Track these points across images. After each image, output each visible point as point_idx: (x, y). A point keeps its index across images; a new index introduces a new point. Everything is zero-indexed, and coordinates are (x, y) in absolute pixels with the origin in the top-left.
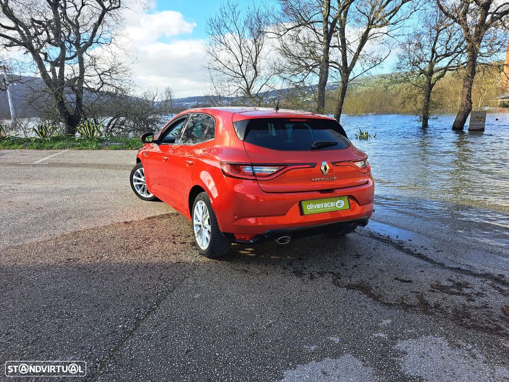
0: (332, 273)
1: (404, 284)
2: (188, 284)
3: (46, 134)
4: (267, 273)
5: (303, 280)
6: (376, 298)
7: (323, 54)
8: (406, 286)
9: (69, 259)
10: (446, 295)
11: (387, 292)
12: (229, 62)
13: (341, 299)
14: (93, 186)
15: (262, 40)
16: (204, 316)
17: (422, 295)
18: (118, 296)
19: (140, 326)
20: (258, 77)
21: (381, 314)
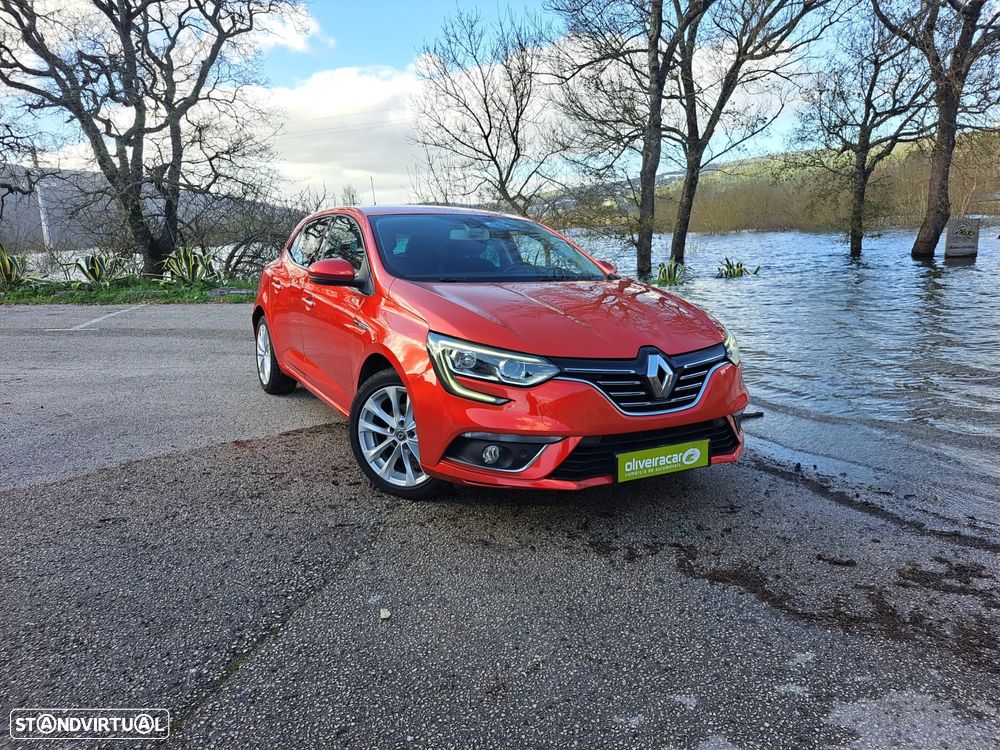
0: (677, 545)
1: (837, 568)
2: (356, 572)
3: (101, 274)
4: (533, 548)
5: (612, 562)
6: (778, 602)
7: (648, 111)
8: (843, 575)
9: (104, 521)
10: (935, 594)
11: (801, 588)
12: (465, 131)
13: (698, 604)
14: (183, 371)
15: (528, 86)
16: (386, 647)
17: (880, 593)
18: (197, 601)
19: (238, 669)
20: (520, 159)
21: (789, 637)
